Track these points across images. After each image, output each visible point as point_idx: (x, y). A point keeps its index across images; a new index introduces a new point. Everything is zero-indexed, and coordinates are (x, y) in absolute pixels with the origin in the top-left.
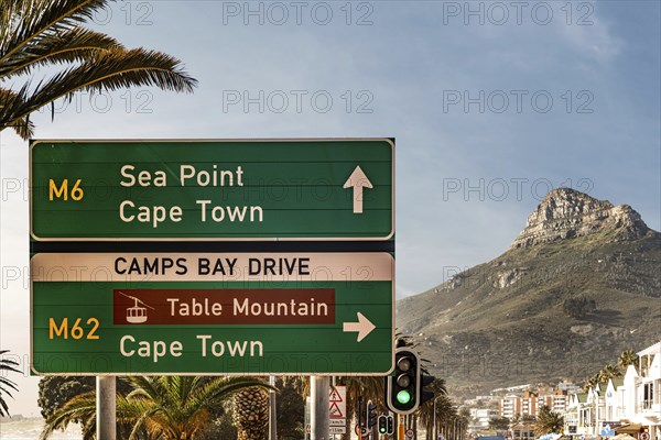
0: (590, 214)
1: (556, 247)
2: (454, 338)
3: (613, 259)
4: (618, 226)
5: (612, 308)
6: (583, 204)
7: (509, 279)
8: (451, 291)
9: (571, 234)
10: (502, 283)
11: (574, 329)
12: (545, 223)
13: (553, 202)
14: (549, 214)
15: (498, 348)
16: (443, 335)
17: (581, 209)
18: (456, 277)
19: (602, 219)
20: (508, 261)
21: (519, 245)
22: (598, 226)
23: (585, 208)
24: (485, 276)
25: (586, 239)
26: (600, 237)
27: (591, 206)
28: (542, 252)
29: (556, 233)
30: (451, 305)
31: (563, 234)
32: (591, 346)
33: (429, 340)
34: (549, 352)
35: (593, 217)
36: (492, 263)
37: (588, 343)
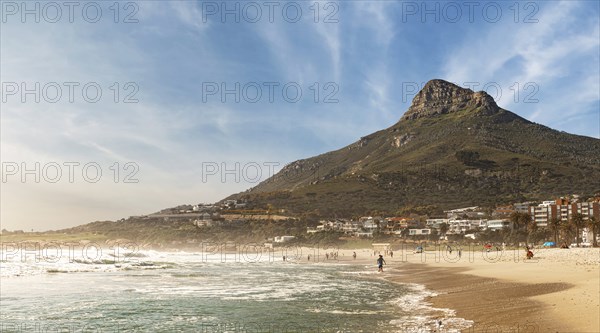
0: (457, 97)
1: (435, 120)
2: (380, 176)
3: (478, 128)
4: (479, 105)
5: (489, 159)
6: (452, 90)
7: (403, 141)
8: (360, 148)
9: (445, 111)
10: (398, 144)
11: (467, 172)
12: (425, 103)
13: (431, 89)
14: (429, 97)
15: (414, 184)
16: (371, 174)
17: (451, 95)
18: (363, 139)
19: (467, 100)
20: (400, 129)
21: (407, 118)
22: (463, 106)
23: (454, 93)
24: (384, 139)
25: (456, 114)
26: (466, 112)
27: (458, 93)
28: (424, 123)
29: (434, 110)
30: (362, 158)
31: (439, 111)
32: (482, 185)
33: (361, 177)
34: (453, 188)
35: (460, 99)
36: (388, 129)
37: (479, 182)
